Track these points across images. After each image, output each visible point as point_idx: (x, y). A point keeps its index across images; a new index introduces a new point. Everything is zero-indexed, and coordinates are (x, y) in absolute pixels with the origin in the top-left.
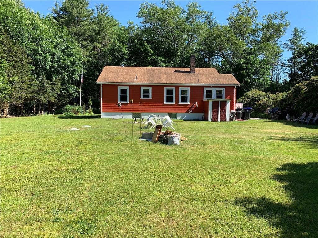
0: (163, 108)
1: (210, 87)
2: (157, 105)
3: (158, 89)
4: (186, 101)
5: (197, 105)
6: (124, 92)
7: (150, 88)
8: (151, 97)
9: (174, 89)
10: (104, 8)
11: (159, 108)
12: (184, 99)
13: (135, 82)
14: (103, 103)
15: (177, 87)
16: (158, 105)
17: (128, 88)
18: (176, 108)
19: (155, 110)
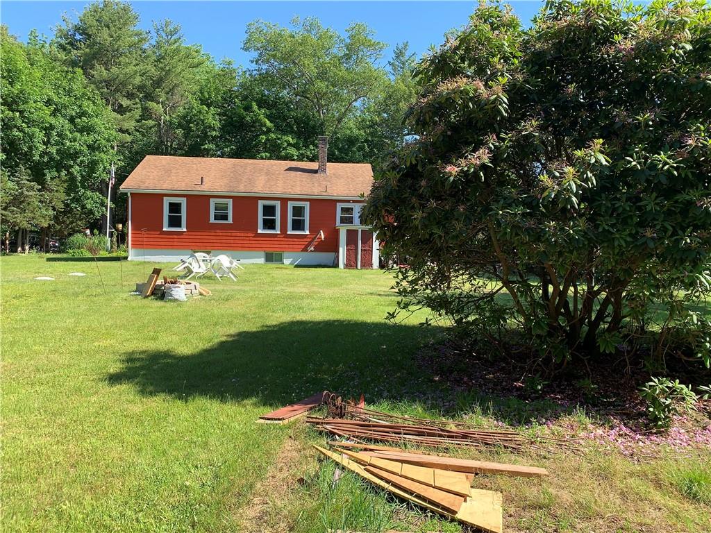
0: (256, 242)
1: (348, 201)
2: (242, 235)
3: (245, 204)
4: (303, 230)
5: (323, 237)
6: (175, 208)
7: (230, 202)
8: (230, 220)
9: (278, 204)
10: (171, 28)
11: (248, 242)
12: (298, 225)
13: (198, 188)
14: (132, 230)
15: (284, 201)
16: (246, 235)
17: (183, 201)
18: (282, 243)
19: (240, 245)
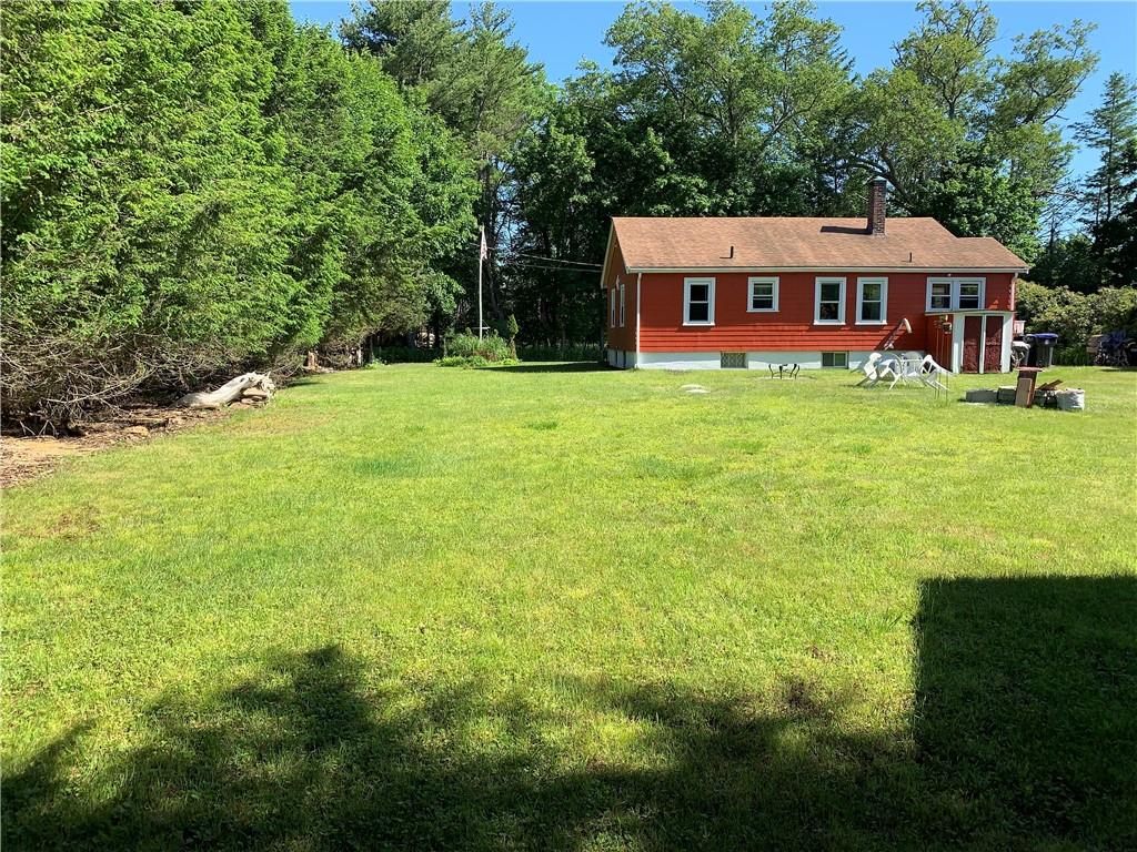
0: (813, 338)
1: (945, 275)
2: (792, 328)
3: (797, 282)
4: (878, 318)
5: (909, 328)
6: (699, 292)
7: (776, 281)
8: (776, 308)
9: (843, 282)
10: (494, 14)
11: (800, 338)
12: (870, 312)
13: (729, 262)
14: (641, 326)
15: (852, 277)
16: (797, 328)
17: (711, 283)
18: (848, 338)
19: (788, 343)
